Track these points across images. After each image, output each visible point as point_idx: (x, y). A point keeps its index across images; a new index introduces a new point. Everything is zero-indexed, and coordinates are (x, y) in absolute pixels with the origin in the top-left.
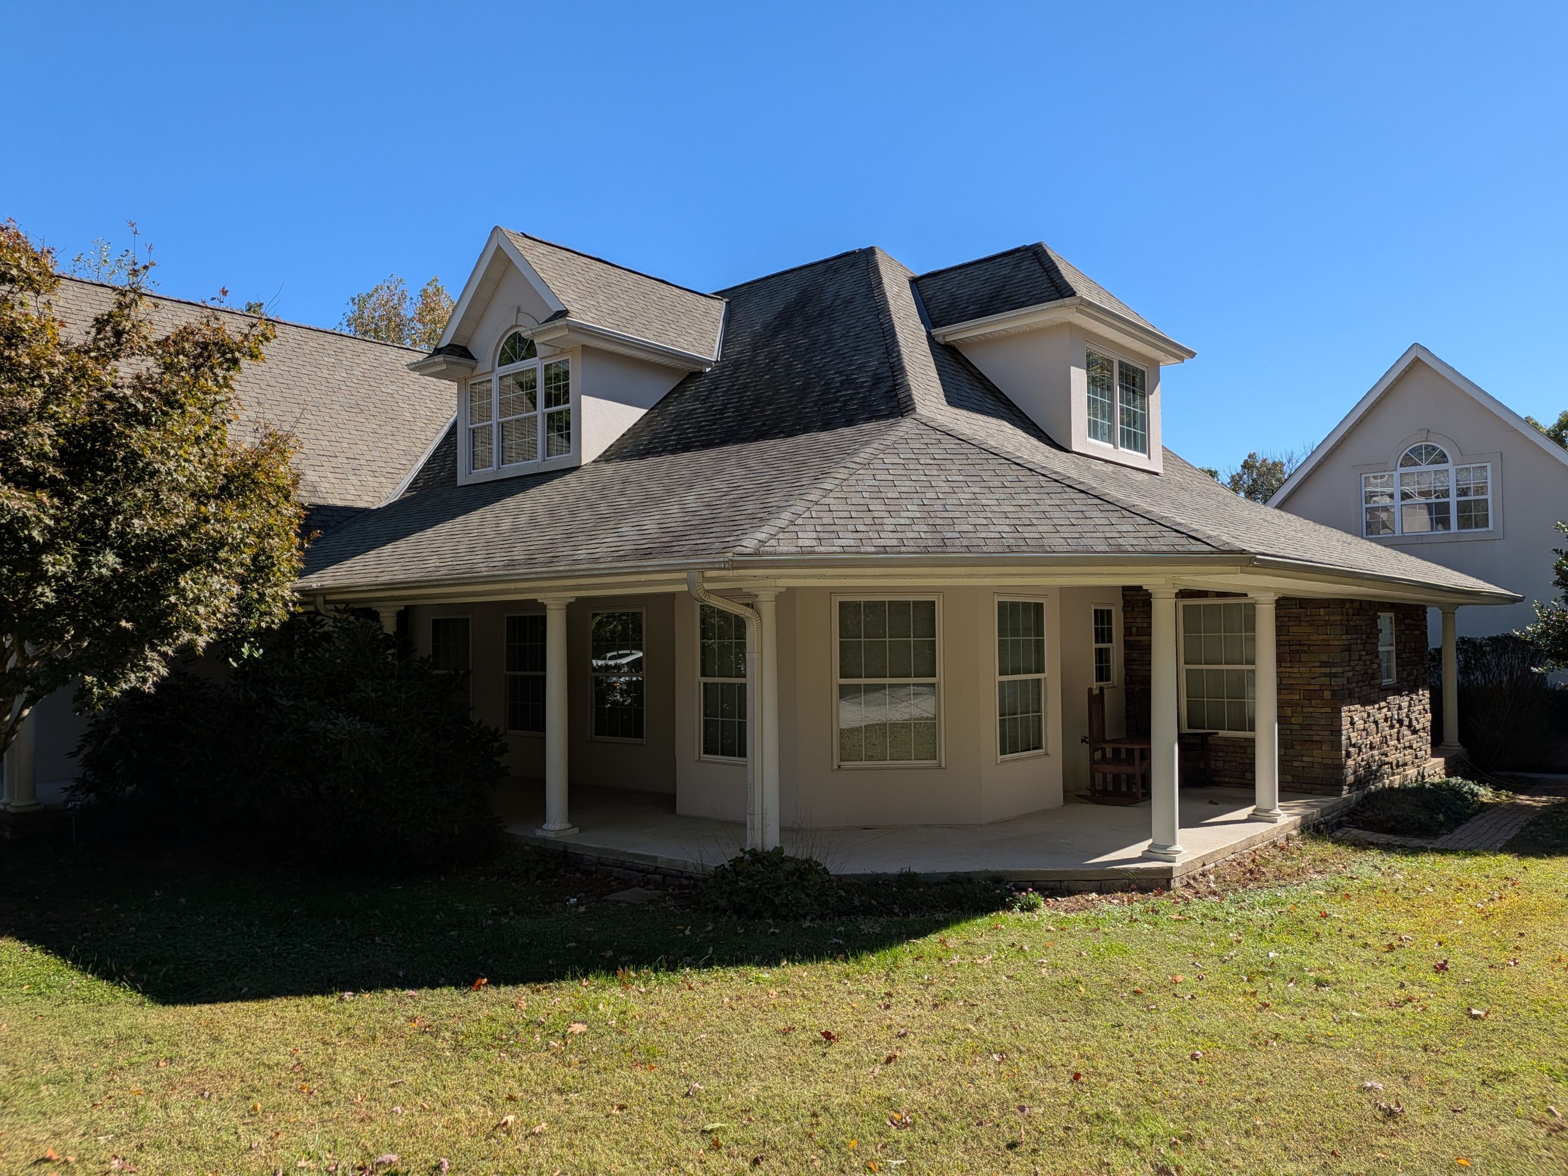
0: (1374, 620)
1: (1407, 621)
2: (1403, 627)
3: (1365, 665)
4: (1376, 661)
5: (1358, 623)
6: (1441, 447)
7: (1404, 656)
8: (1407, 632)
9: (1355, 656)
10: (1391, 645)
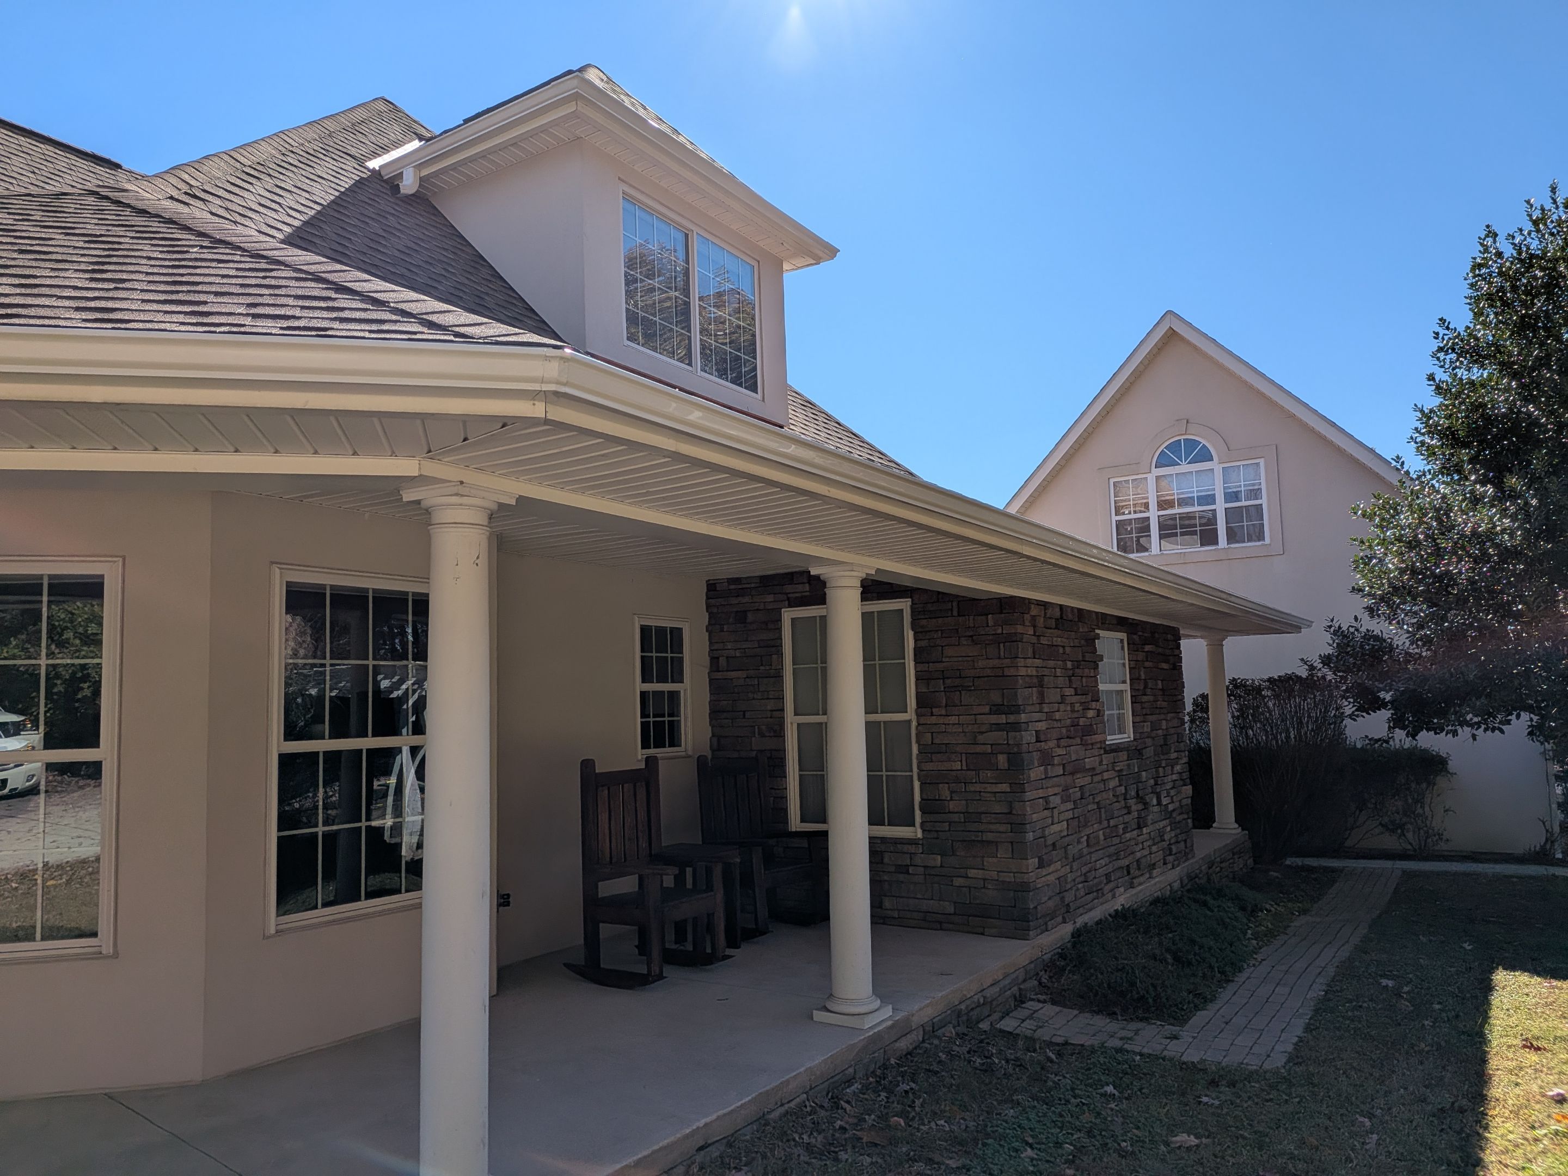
0: (1091, 641)
1: (1147, 648)
2: (1141, 656)
3: (1073, 711)
4: (1094, 705)
5: (1058, 641)
6: (1204, 442)
7: (1145, 698)
8: (1147, 664)
9: (1052, 695)
10: (1124, 682)
